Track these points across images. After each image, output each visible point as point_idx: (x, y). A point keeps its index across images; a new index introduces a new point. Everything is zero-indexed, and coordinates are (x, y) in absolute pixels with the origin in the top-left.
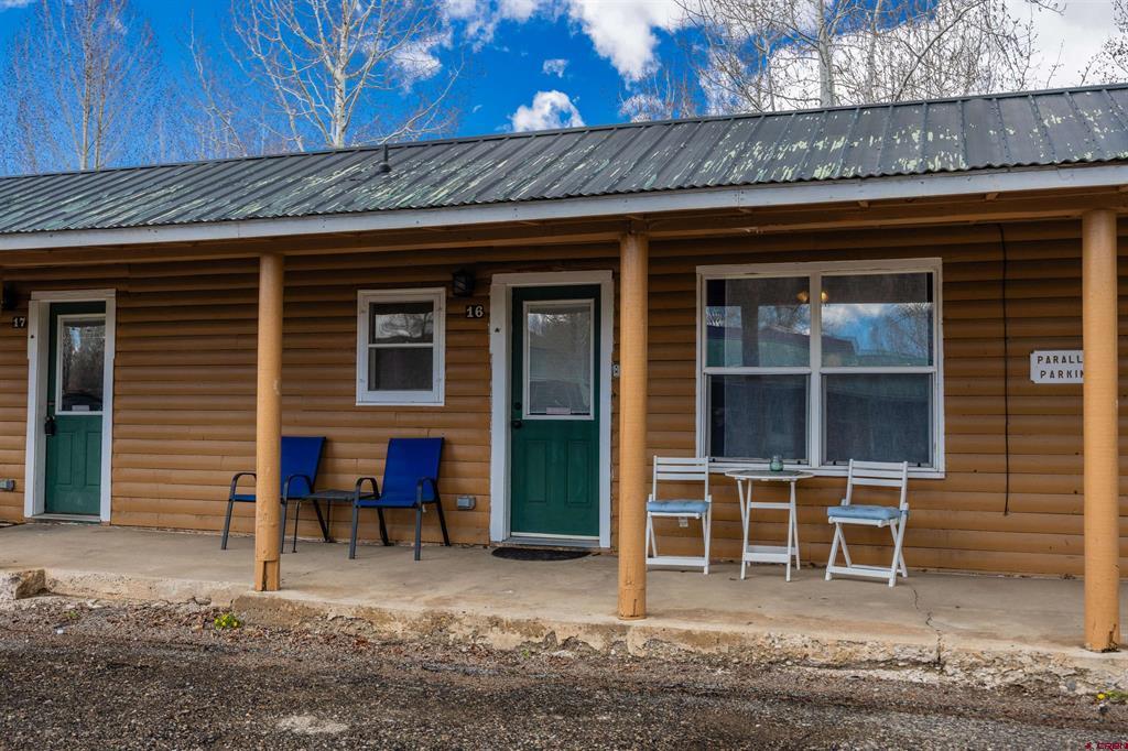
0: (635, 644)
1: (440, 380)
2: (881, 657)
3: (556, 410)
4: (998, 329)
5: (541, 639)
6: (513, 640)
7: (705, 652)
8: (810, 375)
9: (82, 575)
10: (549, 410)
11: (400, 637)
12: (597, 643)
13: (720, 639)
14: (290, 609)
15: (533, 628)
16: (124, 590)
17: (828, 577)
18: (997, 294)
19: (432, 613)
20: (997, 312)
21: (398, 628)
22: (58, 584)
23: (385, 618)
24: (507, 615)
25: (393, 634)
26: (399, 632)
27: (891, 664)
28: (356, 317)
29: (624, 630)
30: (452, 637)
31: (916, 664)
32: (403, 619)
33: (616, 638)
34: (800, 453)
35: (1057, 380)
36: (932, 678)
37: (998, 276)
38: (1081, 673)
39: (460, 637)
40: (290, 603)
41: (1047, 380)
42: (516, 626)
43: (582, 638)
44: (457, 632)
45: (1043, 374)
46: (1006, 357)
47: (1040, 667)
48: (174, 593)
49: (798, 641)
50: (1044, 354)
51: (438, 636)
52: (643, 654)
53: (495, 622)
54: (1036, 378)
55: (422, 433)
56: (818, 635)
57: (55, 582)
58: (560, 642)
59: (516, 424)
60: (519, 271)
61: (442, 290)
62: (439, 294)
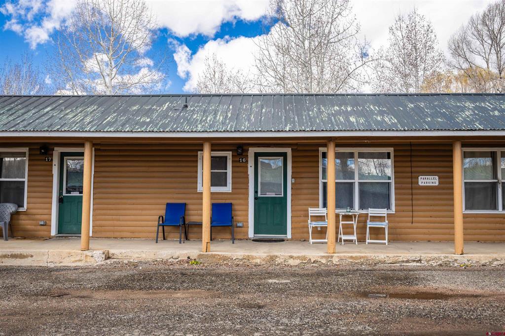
0: (335, 260)
1: (230, 183)
2: (405, 260)
3: (270, 193)
4: (409, 169)
5: (306, 261)
6: (297, 262)
7: (356, 262)
8: (355, 182)
9: (125, 251)
10: (267, 193)
11: (259, 264)
12: (324, 261)
13: (361, 258)
14: (219, 257)
15: (304, 258)
16: (144, 256)
17: (367, 243)
18: (409, 159)
19: (270, 256)
20: (409, 164)
21: (258, 261)
22: (115, 255)
23: (253, 258)
24: (295, 255)
25: (257, 263)
26: (259, 262)
27: (407, 261)
28: (197, 161)
29: (332, 257)
30: (277, 262)
31: (414, 261)
32: (260, 258)
33: (330, 259)
35: (426, 185)
36: (418, 264)
37: (409, 154)
38: (456, 260)
39: (279, 262)
40: (219, 255)
41: (423, 184)
42: (298, 258)
43: (319, 260)
44: (278, 261)
45: (422, 182)
46: (412, 178)
47: (446, 260)
48: (164, 256)
49: (383, 257)
50: (422, 177)
51: (272, 262)
52: (338, 264)
53: (291, 257)
54: (420, 184)
55: (223, 202)
56: (388, 255)
57: (113, 254)
58: (312, 262)
59: (256, 198)
60: (259, 147)
61: (231, 153)
62: (229, 154)
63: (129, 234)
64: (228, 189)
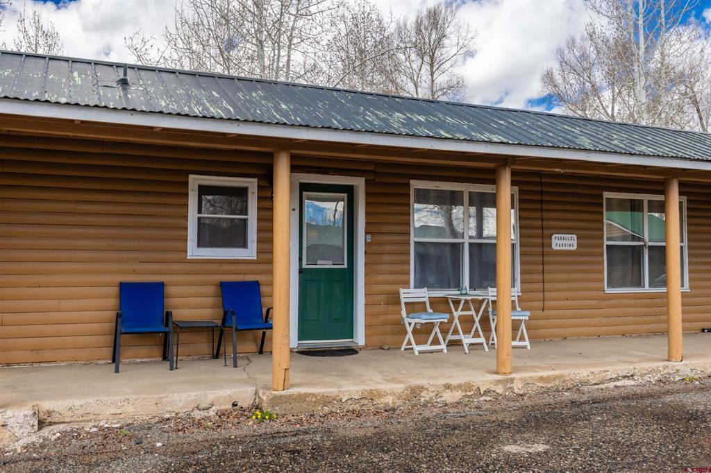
0: (518, 387)
1: (253, 241)
2: (614, 376)
3: (324, 262)
4: (539, 223)
5: (472, 393)
6: (457, 395)
7: (549, 386)
9: (82, 403)
10: (319, 262)
11: (391, 405)
12: (500, 390)
13: (555, 378)
14: (314, 400)
15: (468, 387)
16: (130, 409)
19: (410, 387)
20: (538, 214)
21: (389, 400)
22: (53, 414)
23: (380, 396)
24: (454, 382)
25: (387, 404)
26: (391, 402)
27: (617, 379)
28: (187, 194)
29: (512, 380)
30: (422, 399)
31: (625, 377)
32: (393, 394)
33: (509, 385)
34: (458, 285)
35: (561, 248)
36: (631, 382)
37: (538, 198)
38: (678, 371)
39: (427, 399)
40: (313, 395)
41: (558, 248)
42: (459, 387)
43: (493, 389)
44: (425, 396)
45: (557, 245)
46: (542, 237)
47: (666, 371)
48: (180, 405)
49: (585, 374)
50: (557, 236)
51: (414, 401)
52: (521, 392)
53: (448, 387)
54: (554, 247)
55: (240, 278)
56: (592, 370)
57: (49, 413)
58: (482, 393)
59: (301, 271)
61: (255, 180)
62: (252, 182)
63: (27, 355)
64: (250, 252)
